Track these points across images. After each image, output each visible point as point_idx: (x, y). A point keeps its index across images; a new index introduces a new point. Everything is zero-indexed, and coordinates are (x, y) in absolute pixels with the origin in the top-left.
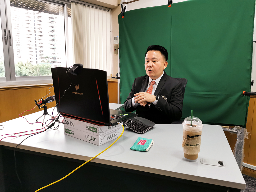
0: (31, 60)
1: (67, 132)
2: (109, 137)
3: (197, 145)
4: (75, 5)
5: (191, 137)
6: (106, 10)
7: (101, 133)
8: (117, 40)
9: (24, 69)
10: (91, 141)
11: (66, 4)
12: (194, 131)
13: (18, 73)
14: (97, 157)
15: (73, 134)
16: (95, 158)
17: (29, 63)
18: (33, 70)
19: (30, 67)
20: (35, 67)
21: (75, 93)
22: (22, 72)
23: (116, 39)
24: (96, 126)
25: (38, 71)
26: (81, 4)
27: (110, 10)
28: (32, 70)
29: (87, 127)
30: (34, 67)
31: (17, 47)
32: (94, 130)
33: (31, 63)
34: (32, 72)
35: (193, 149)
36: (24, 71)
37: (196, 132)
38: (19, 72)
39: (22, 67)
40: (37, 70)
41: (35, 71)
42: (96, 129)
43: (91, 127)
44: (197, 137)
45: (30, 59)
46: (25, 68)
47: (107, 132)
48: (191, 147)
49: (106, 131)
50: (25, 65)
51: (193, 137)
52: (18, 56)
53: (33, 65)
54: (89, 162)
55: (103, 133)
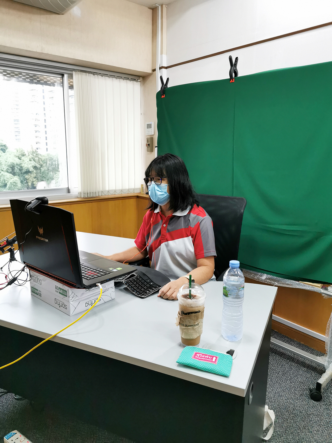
0: (38, 146)
1: (34, 291)
2: (88, 303)
3: (195, 325)
4: (80, 76)
5: (186, 314)
6: (134, 80)
7: (74, 298)
8: (151, 129)
9: (26, 162)
10: (62, 308)
11: (66, 73)
12: (189, 306)
13: (17, 168)
14: (59, 335)
15: (40, 295)
16: (55, 336)
17: (34, 151)
18: (41, 162)
19: (35, 159)
20: (44, 158)
21: (40, 238)
22: (23, 166)
23: (149, 126)
24: (66, 288)
25: (48, 165)
26: (90, 72)
27: (140, 79)
28: (39, 162)
29: (56, 287)
30: (42, 158)
31: (15, 124)
32: (64, 294)
33: (37, 150)
34: (39, 166)
35: (190, 331)
36: (26, 164)
37: (192, 307)
38: (18, 166)
39: (23, 158)
40: (46, 163)
41: (44, 165)
42: (66, 291)
43: (61, 289)
44: (193, 314)
45: (37, 143)
46: (28, 160)
47: (84, 296)
48: (186, 327)
49: (83, 294)
50: (27, 155)
51: (189, 313)
52: (17, 139)
53: (40, 155)
54: (49, 341)
55: (77, 298)
